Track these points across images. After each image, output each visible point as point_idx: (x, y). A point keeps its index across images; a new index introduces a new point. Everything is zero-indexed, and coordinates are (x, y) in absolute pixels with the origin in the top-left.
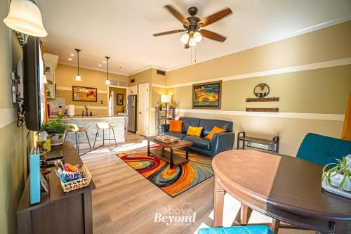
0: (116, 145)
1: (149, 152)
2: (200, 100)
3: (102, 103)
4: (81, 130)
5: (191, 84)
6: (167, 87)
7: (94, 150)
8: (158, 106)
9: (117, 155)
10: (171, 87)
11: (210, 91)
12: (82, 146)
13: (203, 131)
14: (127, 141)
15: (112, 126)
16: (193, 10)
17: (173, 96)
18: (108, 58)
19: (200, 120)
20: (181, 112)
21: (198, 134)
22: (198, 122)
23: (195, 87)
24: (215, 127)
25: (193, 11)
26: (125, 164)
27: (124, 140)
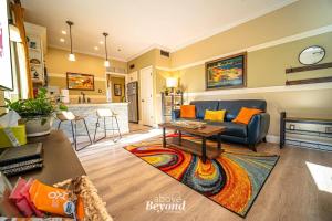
0: (121, 136)
1: (165, 143)
2: (216, 79)
3: (100, 91)
4: (77, 119)
5: (203, 62)
6: (173, 70)
7: (95, 142)
8: (164, 91)
9: (125, 148)
10: (176, 69)
11: (230, 67)
12: (79, 139)
13: (226, 114)
14: (131, 132)
15: (114, 114)
17: (179, 79)
18: (105, 35)
19: (219, 102)
20: (190, 96)
21: (221, 118)
22: (216, 105)
23: (209, 65)
24: (244, 109)
26: (139, 160)
27: (128, 130)
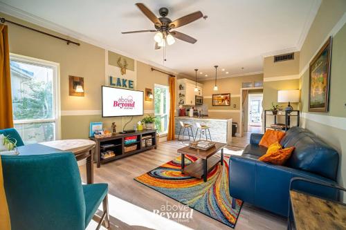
3: (235, 106)
6: (298, 77)
16: (164, 10)
25: (164, 12)
